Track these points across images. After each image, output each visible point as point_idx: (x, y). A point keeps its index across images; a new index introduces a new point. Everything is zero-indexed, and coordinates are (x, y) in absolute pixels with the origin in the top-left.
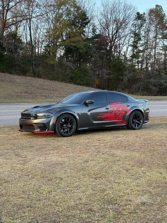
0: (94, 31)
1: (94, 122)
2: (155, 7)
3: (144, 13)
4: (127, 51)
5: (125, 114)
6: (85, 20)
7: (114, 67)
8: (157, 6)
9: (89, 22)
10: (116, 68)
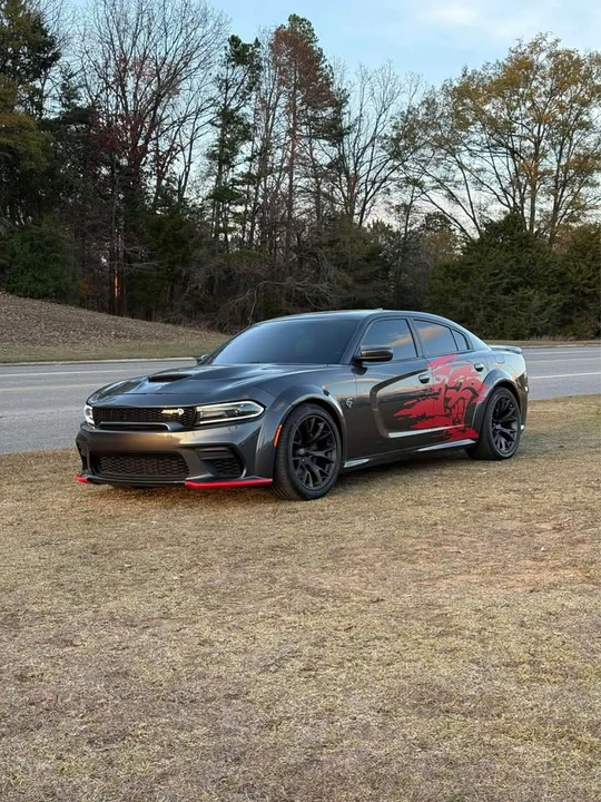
0: (69, 93)
1: (393, 435)
2: (287, 24)
3: (257, 40)
4: (187, 174)
5: (472, 398)
6: (40, 50)
7: (154, 233)
8: (294, 19)
9: (56, 57)
10: (163, 235)
